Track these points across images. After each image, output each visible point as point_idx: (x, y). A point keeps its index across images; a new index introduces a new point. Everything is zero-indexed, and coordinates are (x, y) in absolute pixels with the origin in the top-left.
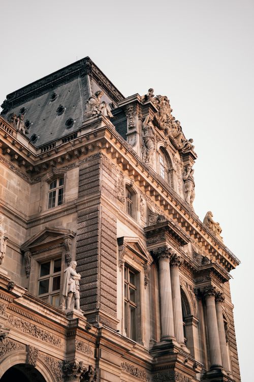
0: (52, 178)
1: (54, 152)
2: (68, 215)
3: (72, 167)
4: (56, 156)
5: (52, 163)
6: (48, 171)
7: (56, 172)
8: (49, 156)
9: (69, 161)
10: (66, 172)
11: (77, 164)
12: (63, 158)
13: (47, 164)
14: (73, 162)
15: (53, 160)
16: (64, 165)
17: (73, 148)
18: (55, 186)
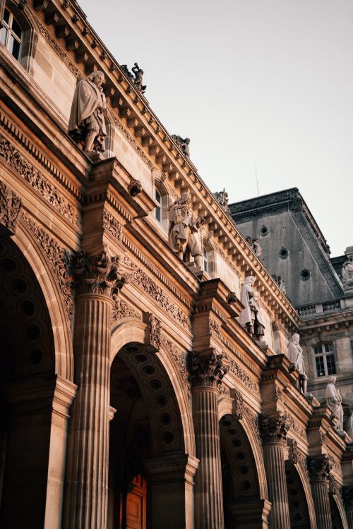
0: (318, 344)
1: (322, 320)
2: (346, 385)
3: (341, 336)
4: (325, 324)
5: (319, 330)
6: (313, 336)
7: (324, 339)
8: (316, 323)
9: (337, 329)
10: (335, 341)
11: (347, 334)
12: (331, 326)
13: (313, 330)
14: (341, 331)
15: (321, 327)
16: (331, 333)
17: (344, 320)
18: (321, 351)
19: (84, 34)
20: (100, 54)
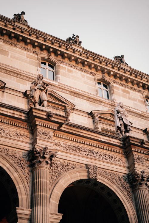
19: (22, 32)
20: (36, 37)
